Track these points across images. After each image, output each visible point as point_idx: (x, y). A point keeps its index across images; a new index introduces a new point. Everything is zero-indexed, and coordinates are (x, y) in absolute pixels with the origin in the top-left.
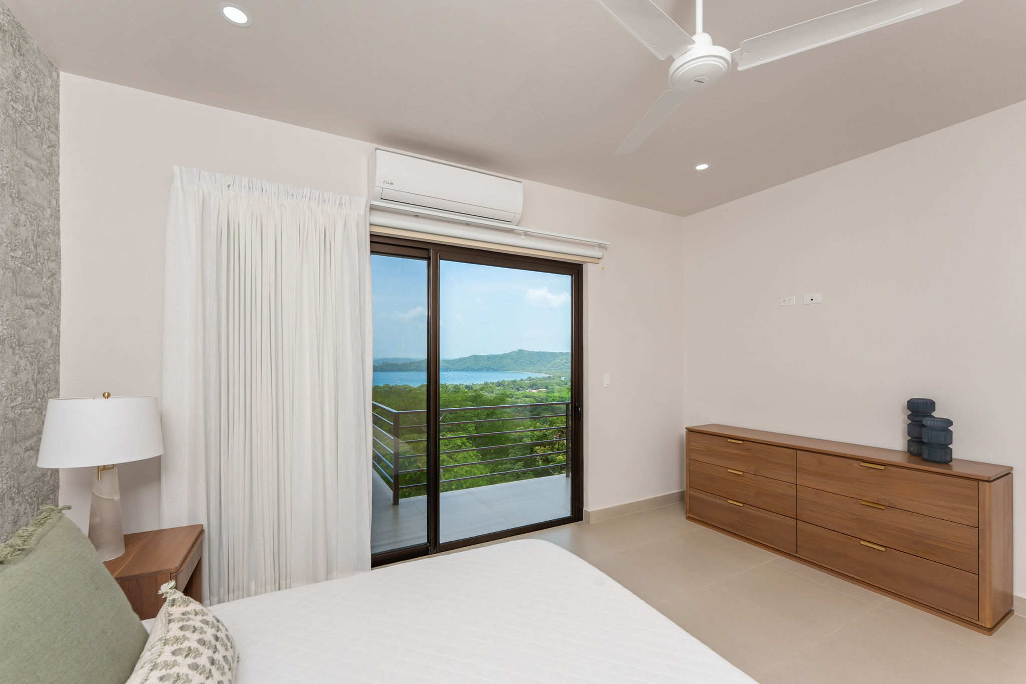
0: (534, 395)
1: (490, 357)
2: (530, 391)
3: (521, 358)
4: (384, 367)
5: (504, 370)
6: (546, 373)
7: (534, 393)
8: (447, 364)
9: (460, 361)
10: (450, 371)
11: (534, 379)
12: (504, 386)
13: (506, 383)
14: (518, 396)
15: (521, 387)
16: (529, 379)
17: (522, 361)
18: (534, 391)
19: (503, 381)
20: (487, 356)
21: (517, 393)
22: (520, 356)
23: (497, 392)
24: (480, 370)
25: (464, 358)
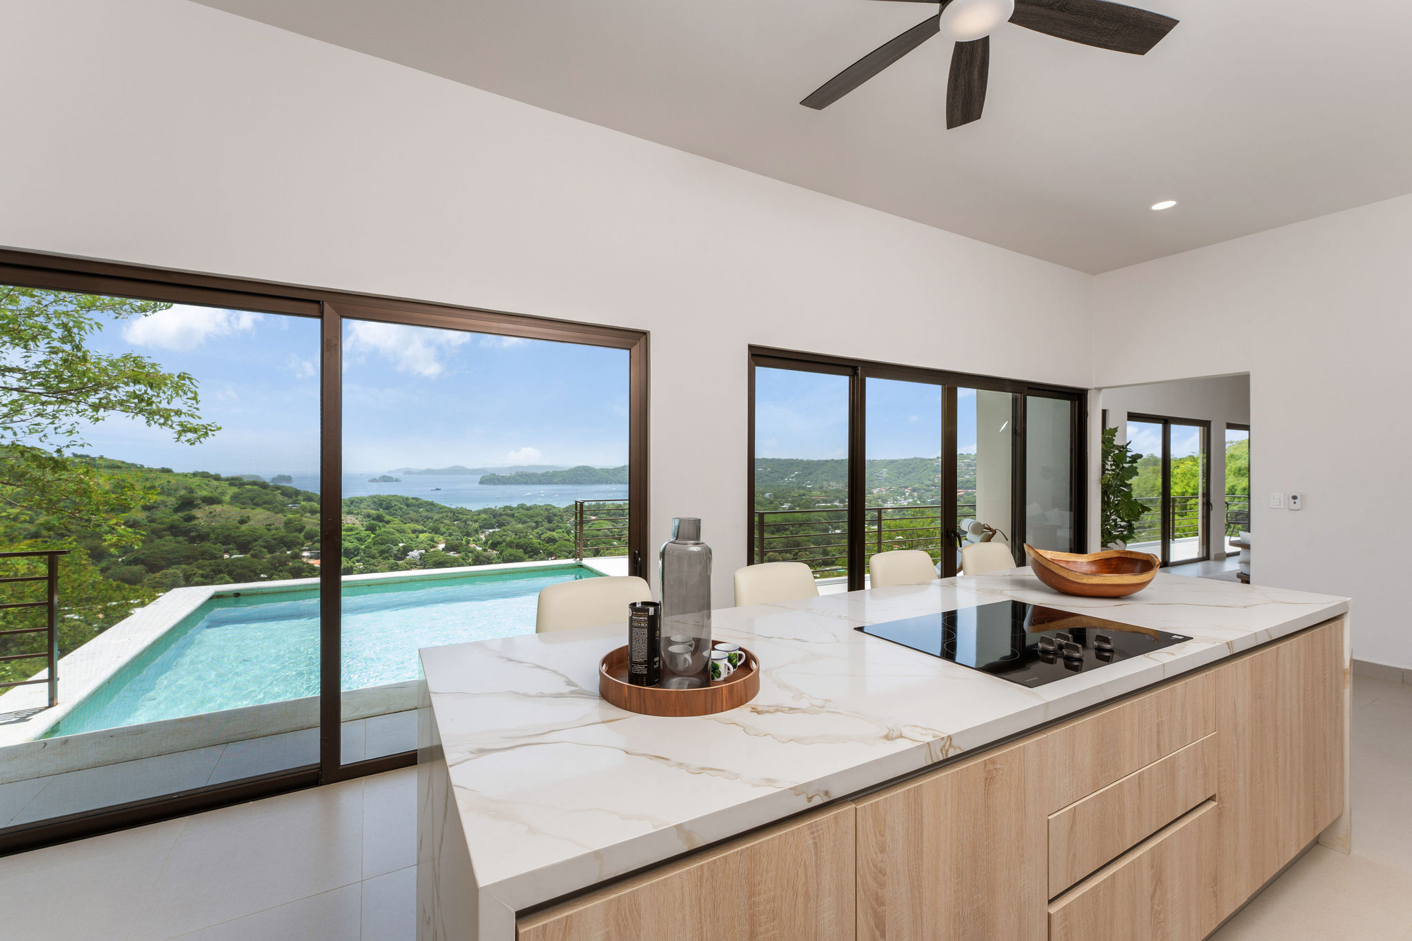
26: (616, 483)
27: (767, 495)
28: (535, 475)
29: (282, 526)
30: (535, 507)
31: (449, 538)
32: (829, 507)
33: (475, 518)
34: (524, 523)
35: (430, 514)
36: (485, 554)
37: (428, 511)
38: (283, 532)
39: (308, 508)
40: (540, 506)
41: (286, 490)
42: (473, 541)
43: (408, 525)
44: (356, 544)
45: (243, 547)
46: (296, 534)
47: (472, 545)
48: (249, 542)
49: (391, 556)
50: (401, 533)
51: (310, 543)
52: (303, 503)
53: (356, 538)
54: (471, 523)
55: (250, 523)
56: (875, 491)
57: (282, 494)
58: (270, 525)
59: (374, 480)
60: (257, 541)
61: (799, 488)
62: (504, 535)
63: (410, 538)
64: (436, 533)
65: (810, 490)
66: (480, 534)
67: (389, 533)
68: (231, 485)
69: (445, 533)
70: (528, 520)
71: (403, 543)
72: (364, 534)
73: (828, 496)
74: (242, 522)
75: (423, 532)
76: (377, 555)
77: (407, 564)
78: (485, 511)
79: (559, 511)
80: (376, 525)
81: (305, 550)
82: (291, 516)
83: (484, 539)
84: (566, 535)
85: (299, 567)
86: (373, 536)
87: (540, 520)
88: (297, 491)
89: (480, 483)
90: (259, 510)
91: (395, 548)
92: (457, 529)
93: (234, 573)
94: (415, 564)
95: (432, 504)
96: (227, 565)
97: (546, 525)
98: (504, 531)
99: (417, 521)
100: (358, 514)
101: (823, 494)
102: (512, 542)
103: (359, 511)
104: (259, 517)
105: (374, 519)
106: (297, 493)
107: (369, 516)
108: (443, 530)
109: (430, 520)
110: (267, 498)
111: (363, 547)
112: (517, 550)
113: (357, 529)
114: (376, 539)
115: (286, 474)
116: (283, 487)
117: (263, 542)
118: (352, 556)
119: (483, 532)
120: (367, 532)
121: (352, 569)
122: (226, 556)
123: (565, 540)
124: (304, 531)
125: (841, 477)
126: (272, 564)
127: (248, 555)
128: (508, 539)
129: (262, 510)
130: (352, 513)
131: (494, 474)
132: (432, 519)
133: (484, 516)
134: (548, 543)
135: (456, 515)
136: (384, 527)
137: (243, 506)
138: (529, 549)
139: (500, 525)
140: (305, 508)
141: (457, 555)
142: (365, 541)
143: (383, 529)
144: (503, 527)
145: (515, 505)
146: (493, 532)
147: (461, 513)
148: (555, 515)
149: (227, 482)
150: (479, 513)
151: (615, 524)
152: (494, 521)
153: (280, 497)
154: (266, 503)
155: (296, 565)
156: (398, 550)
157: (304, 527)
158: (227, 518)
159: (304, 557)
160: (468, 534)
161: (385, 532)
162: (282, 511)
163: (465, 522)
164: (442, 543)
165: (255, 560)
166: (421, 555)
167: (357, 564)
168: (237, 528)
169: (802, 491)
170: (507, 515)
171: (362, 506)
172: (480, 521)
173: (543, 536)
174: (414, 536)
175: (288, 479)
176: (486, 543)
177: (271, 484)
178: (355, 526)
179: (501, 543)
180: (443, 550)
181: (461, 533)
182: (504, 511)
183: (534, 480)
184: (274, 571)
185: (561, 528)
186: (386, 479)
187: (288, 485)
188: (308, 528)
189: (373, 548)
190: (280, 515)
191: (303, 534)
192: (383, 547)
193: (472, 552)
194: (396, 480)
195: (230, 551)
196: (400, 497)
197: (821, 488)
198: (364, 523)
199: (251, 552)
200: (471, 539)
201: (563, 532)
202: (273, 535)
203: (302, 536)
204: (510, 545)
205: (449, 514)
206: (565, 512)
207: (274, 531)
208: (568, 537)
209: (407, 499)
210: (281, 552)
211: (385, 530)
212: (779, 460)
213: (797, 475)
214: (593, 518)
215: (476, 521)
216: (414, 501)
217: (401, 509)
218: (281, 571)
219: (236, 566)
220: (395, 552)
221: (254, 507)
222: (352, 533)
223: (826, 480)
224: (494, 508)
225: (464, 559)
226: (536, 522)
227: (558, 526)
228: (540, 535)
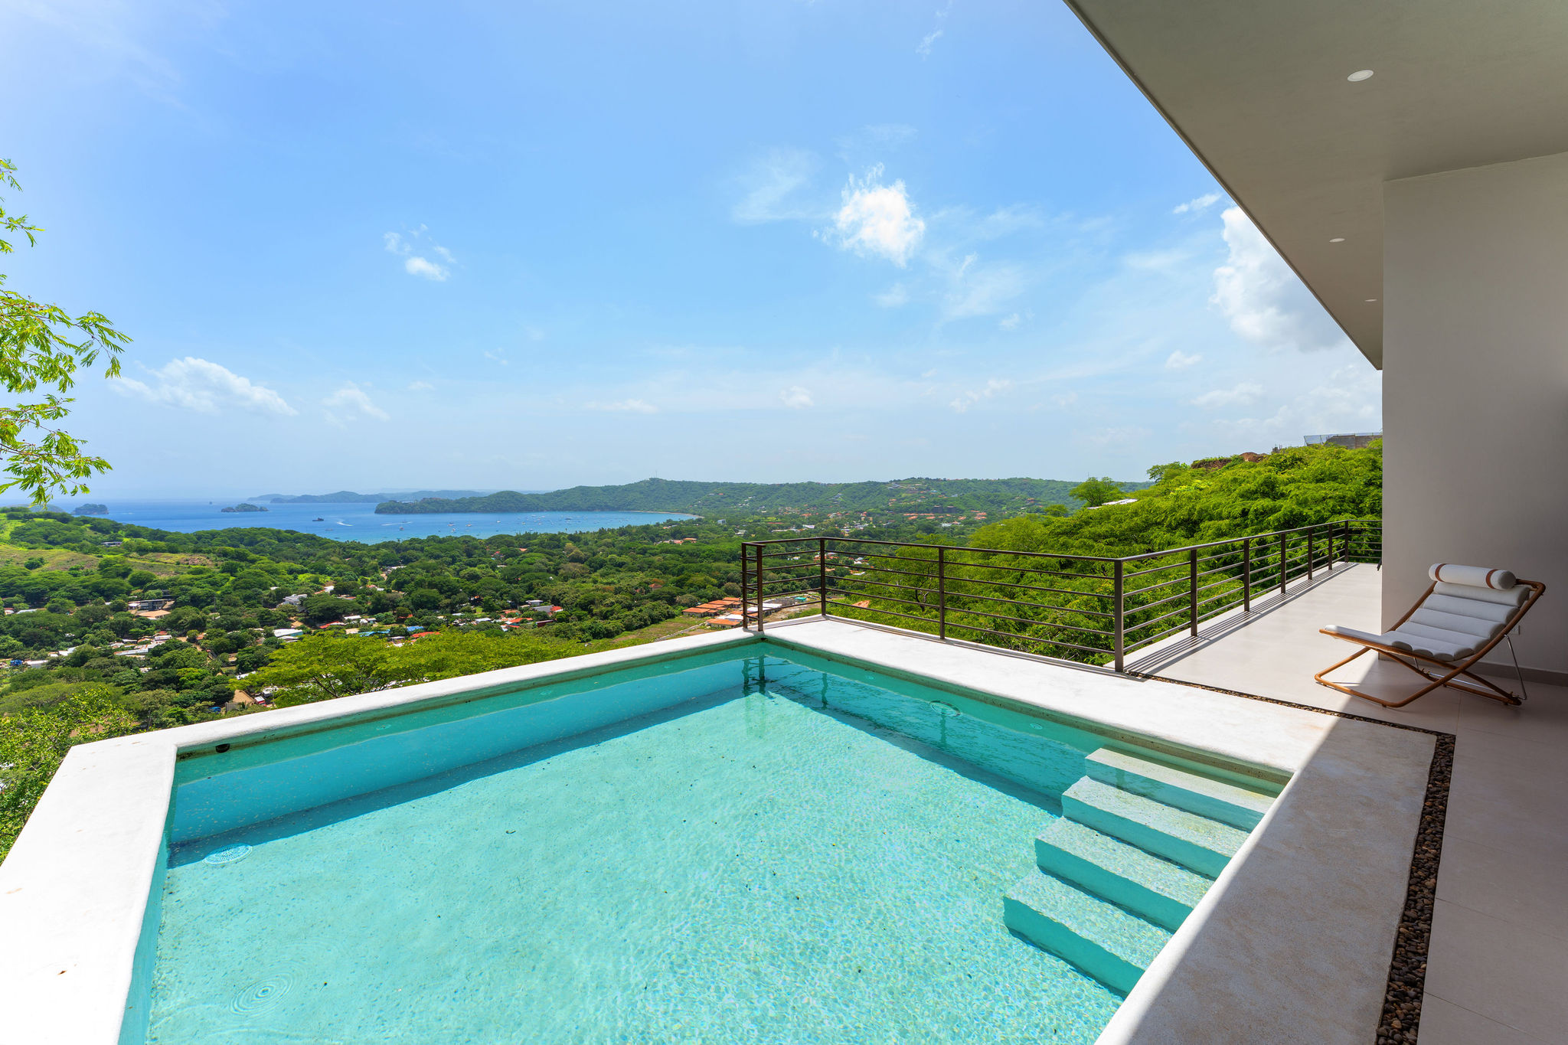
0: (679, 549)
1: (608, 490)
2: (671, 543)
3: (654, 490)
4: (426, 505)
5: (629, 510)
6: (694, 514)
7: (678, 546)
8: (537, 501)
9: (558, 496)
10: (542, 511)
11: (676, 523)
12: (630, 534)
13: (634, 531)
14: (654, 551)
15: (657, 536)
16: (669, 523)
17: (656, 495)
18: (677, 542)
19: (629, 526)
20: (601, 488)
21: (651, 546)
22: (653, 487)
23: (620, 545)
24: (591, 509)
25: (564, 492)
26: (548, 511)
27: (720, 522)
28: (448, 502)
29: (95, 569)
30: (451, 539)
31: (341, 578)
32: (786, 533)
33: (373, 553)
34: (437, 557)
35: (311, 550)
36: (390, 595)
37: (308, 546)
38: (97, 578)
39: (136, 546)
40: (456, 538)
41: (99, 523)
42: (371, 581)
43: (282, 564)
44: (208, 589)
45: (36, 598)
46: (119, 580)
47: (371, 586)
48: (44, 592)
49: (259, 602)
50: (272, 574)
51: (139, 591)
52: (126, 540)
53: (209, 583)
54: (367, 559)
55: (46, 566)
56: (831, 516)
57: (91, 528)
58: (77, 569)
59: (228, 510)
60: (57, 590)
61: (753, 514)
62: (413, 573)
63: (285, 580)
64: (321, 573)
65: (765, 516)
66: (380, 572)
67: (256, 574)
68: (11, 517)
69: (333, 572)
70: (443, 554)
71: (276, 586)
72: (218, 577)
73: (784, 522)
74: (32, 566)
75: (303, 572)
76: (240, 602)
77: (283, 611)
78: (385, 545)
79: (481, 543)
80: (238, 565)
81: (132, 600)
82: (109, 556)
83: (386, 578)
84: (491, 570)
85: (125, 622)
86: (232, 578)
87: (458, 554)
88: (117, 524)
89: (376, 512)
90: (56, 550)
91: (265, 593)
92: (350, 567)
93: (22, 634)
94: (294, 611)
95: (313, 538)
96: (11, 624)
97: (465, 559)
98: (412, 567)
99: (294, 559)
100: (209, 552)
101: (779, 520)
102: (424, 581)
103: (210, 548)
104: (57, 560)
105: (233, 558)
106: (116, 527)
107: (225, 554)
108: (330, 568)
109: (312, 558)
110: (69, 534)
111: (219, 592)
112: (430, 590)
113: (208, 571)
114: (237, 583)
115: (98, 503)
116: (94, 519)
117: (65, 590)
118: (204, 604)
119: (384, 570)
120: (224, 574)
121: (205, 621)
122: (8, 612)
123: (490, 576)
124: (130, 577)
125: (796, 502)
126: (82, 620)
127: (44, 610)
128: (418, 577)
129: (63, 550)
130: (200, 551)
131: (395, 502)
132: (315, 556)
133: (384, 551)
134: (468, 580)
135: (346, 550)
136: (248, 567)
137: (31, 546)
138: (445, 588)
139: (406, 561)
140: (131, 546)
141: (350, 599)
142: (222, 585)
143: (246, 570)
144: (411, 564)
145: (424, 537)
146: (398, 569)
147: (353, 548)
148: (476, 548)
149: (4, 514)
150: (378, 547)
151: (550, 557)
152: (397, 556)
153: (89, 533)
154: (67, 540)
155: (121, 619)
156: (270, 595)
157: (130, 570)
158: (8, 562)
159: (131, 608)
160: (364, 573)
161: (250, 573)
162: (95, 551)
163: (360, 558)
164: (330, 585)
165: (54, 615)
166: (302, 600)
167: (211, 614)
168: (25, 574)
169: (756, 517)
170: (414, 549)
171: (214, 542)
172: (379, 557)
173: (462, 573)
174: (291, 577)
175: (102, 509)
176: (389, 582)
177: (76, 516)
178: (206, 567)
179: (409, 582)
180: (332, 592)
181: (355, 571)
182: (410, 544)
183: (447, 508)
184: (86, 628)
185: (484, 563)
186: (246, 508)
187: (102, 517)
188: (135, 571)
189: (233, 593)
190: (92, 556)
191: (128, 579)
192: (249, 592)
193: (371, 594)
194: (262, 510)
195: (15, 605)
196: (269, 530)
197: (777, 513)
198: (220, 563)
199: (48, 605)
200: (369, 579)
201: (487, 567)
202: (82, 582)
203: (126, 582)
204: (420, 584)
205: (337, 550)
206: (488, 544)
207: (83, 578)
208: (493, 573)
209: (279, 532)
210: (96, 604)
211: (250, 570)
212: (731, 484)
213: (751, 500)
214: (523, 550)
215: (374, 557)
216: (289, 534)
217: (270, 544)
218: (97, 628)
219: (25, 624)
220: (265, 598)
221: (49, 546)
222: (202, 576)
223: (781, 505)
224: (396, 541)
225: (360, 603)
226: (453, 557)
227: (480, 560)
228: (458, 572)
